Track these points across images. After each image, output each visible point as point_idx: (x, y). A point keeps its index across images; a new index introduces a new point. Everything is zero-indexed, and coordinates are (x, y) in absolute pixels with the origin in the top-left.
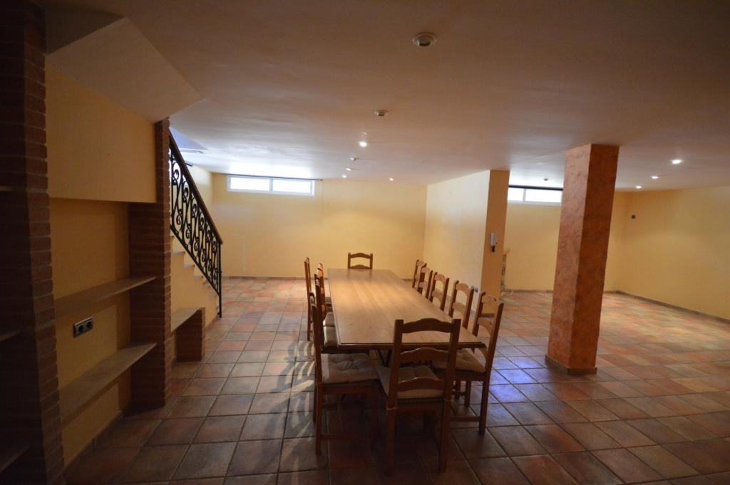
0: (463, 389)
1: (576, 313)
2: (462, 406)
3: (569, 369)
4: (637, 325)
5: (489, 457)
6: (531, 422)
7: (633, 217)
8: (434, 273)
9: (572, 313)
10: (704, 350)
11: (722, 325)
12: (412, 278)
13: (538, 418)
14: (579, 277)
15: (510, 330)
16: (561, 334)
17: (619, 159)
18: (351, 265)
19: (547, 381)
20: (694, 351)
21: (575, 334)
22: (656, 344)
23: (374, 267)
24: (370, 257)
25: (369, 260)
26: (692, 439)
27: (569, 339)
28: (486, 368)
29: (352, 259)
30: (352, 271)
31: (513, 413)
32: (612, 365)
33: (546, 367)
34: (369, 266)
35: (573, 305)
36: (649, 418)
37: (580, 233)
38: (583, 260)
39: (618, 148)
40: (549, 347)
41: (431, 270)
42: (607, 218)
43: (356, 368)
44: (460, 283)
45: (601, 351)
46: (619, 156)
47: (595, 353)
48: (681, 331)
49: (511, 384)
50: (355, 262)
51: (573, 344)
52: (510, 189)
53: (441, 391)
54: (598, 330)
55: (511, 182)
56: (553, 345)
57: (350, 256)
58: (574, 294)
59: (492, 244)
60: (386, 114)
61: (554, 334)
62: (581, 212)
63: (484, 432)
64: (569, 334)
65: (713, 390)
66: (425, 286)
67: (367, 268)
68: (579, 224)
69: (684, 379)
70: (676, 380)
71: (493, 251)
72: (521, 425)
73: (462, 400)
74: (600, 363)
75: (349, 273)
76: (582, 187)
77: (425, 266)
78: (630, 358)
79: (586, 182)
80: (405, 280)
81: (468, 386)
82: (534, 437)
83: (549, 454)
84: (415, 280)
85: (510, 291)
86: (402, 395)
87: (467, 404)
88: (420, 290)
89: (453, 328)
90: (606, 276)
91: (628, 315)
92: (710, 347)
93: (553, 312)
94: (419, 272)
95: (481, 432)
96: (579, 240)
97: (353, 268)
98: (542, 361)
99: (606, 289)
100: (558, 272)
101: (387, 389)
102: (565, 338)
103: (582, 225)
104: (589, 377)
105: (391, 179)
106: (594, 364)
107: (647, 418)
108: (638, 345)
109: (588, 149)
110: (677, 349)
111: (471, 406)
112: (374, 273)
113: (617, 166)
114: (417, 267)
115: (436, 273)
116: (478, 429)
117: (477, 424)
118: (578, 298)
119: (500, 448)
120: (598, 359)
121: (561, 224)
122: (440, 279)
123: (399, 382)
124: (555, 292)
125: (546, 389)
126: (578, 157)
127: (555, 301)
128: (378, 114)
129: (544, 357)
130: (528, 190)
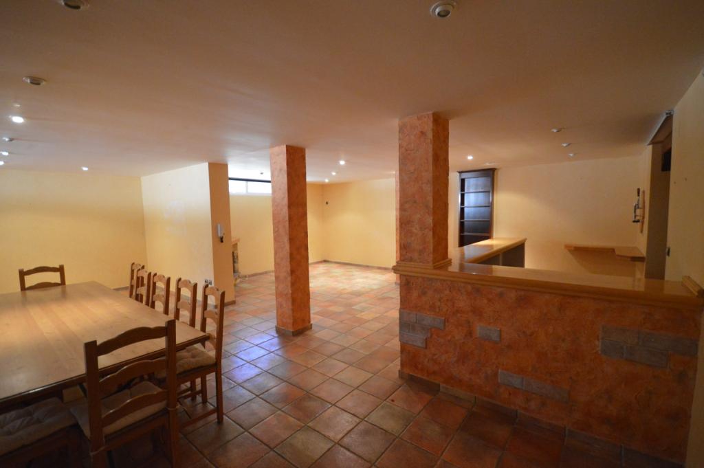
0: (198, 387)
1: (293, 284)
2: (201, 405)
3: (293, 332)
4: (336, 283)
5: (228, 442)
6: (266, 390)
7: (327, 203)
8: (152, 274)
9: (289, 284)
10: (372, 290)
11: (380, 271)
12: (128, 285)
13: (271, 383)
14: (291, 255)
15: (246, 313)
16: (284, 306)
17: (307, 158)
18: (27, 285)
19: (277, 348)
20: (367, 292)
21: (294, 301)
22: (348, 293)
23: (67, 283)
24: (61, 270)
25: (58, 274)
26: (368, 353)
27: (291, 307)
28: (216, 358)
29: (27, 278)
30: (28, 293)
31: (250, 388)
32: (321, 318)
33: (277, 335)
34: (59, 281)
35: (289, 279)
36: (345, 348)
37: (287, 218)
38: (291, 240)
39: (305, 149)
40: (277, 319)
41: (149, 272)
42: (304, 205)
43: (39, 421)
44: (182, 280)
45: (314, 309)
46: (306, 156)
47: (309, 312)
48: (361, 280)
49: (248, 362)
50: (31, 280)
51: (293, 311)
52: (230, 182)
53: (164, 402)
54: (308, 294)
55: (230, 175)
56: (280, 316)
57: (23, 274)
58: (289, 269)
59: (220, 235)
60: (44, 83)
61: (279, 306)
62: (286, 201)
63: (222, 418)
64: (290, 303)
65: (378, 315)
66: (143, 291)
67: (56, 285)
68: (285, 211)
69: (363, 313)
70: (358, 316)
71: (222, 241)
72: (257, 396)
73: (199, 399)
74: (315, 319)
75: (24, 296)
76: (283, 179)
77: (143, 267)
78: (333, 309)
79: (286, 176)
80: (117, 290)
81: (204, 383)
82: (267, 402)
83: (280, 409)
84: (132, 286)
85: (245, 277)
86: (110, 429)
87: (205, 401)
88: (138, 298)
89: (168, 331)
90: (309, 251)
91: (331, 277)
92: (375, 287)
93: (277, 288)
94: (135, 278)
95: (220, 421)
96: (287, 223)
97: (31, 288)
98: (274, 333)
99: (310, 261)
100: (276, 253)
101: (87, 431)
102: (287, 306)
103: (287, 212)
104: (307, 332)
105: (85, 169)
106: (309, 322)
107: (343, 349)
108: (337, 298)
109: (284, 148)
110: (358, 294)
111: (209, 400)
112: (68, 290)
113: (305, 163)
114: (133, 271)
115: (155, 275)
116: (216, 420)
117: (215, 416)
118: (292, 272)
119: (238, 426)
120: (312, 316)
121: (273, 211)
122: (160, 280)
123: (103, 416)
124: (276, 271)
125: (277, 355)
126: (278, 155)
127: (277, 278)
128: (29, 81)
129: (275, 329)
130: (249, 183)
